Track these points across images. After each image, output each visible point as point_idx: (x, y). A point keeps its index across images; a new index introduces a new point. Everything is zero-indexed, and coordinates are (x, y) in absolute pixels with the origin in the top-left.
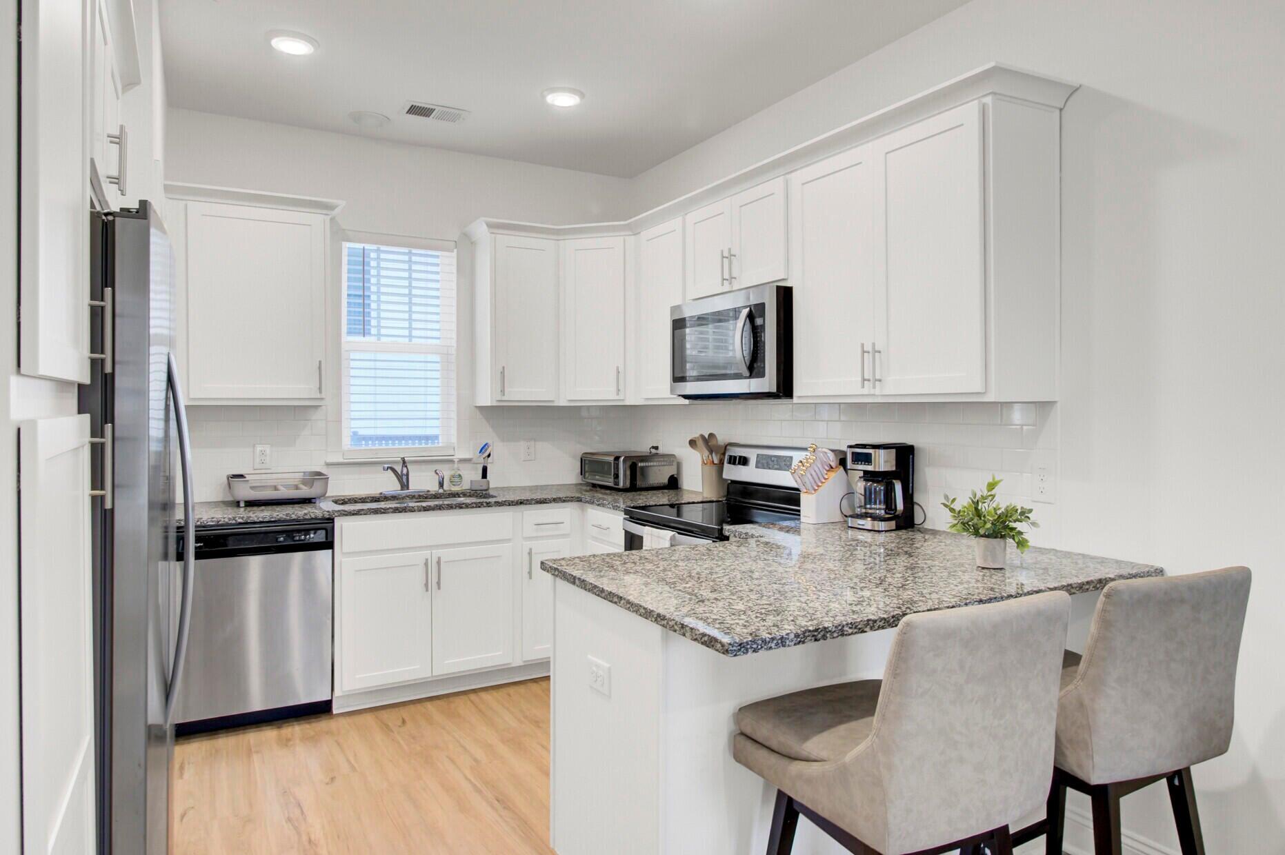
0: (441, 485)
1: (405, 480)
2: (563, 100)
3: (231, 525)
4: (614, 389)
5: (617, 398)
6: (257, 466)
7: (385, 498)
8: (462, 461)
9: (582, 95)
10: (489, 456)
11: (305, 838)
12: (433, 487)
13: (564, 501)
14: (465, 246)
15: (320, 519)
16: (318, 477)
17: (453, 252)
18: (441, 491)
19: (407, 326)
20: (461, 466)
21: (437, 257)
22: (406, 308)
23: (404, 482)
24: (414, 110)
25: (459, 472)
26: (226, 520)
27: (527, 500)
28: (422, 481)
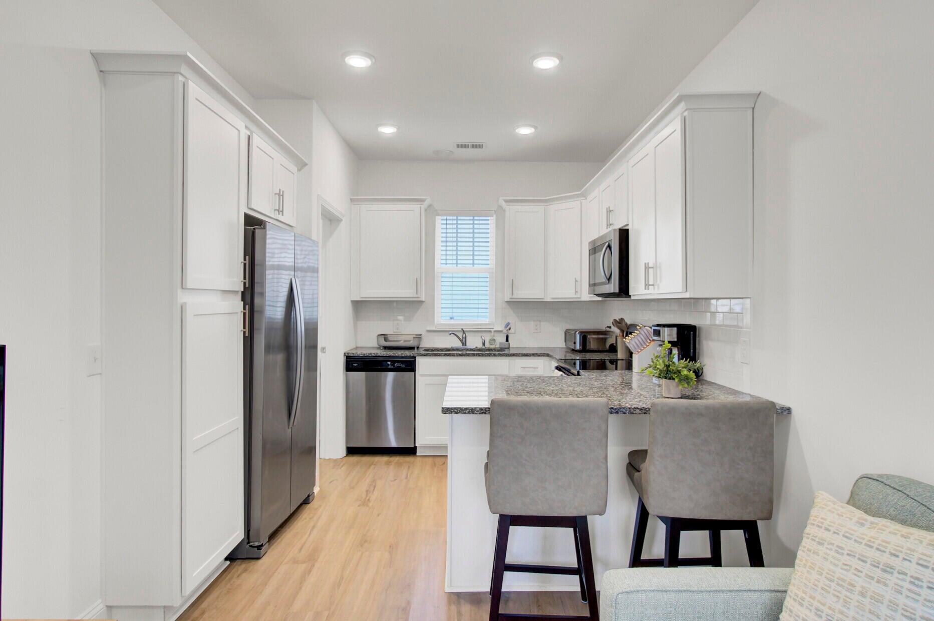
0: (484, 344)
1: (464, 341)
2: (525, 131)
3: (370, 357)
4: (574, 291)
5: (576, 296)
6: (395, 331)
7: (453, 350)
8: (496, 331)
9: (535, 127)
10: (510, 329)
11: (368, 498)
12: (480, 346)
13: (539, 356)
14: (500, 213)
15: (408, 357)
16: (419, 337)
17: (493, 216)
18: (484, 347)
19: (472, 258)
20: (496, 334)
21: (488, 220)
22: (471, 248)
23: (464, 343)
24: (459, 146)
25: (494, 338)
26: (368, 354)
27: (517, 354)
28: (474, 342)
